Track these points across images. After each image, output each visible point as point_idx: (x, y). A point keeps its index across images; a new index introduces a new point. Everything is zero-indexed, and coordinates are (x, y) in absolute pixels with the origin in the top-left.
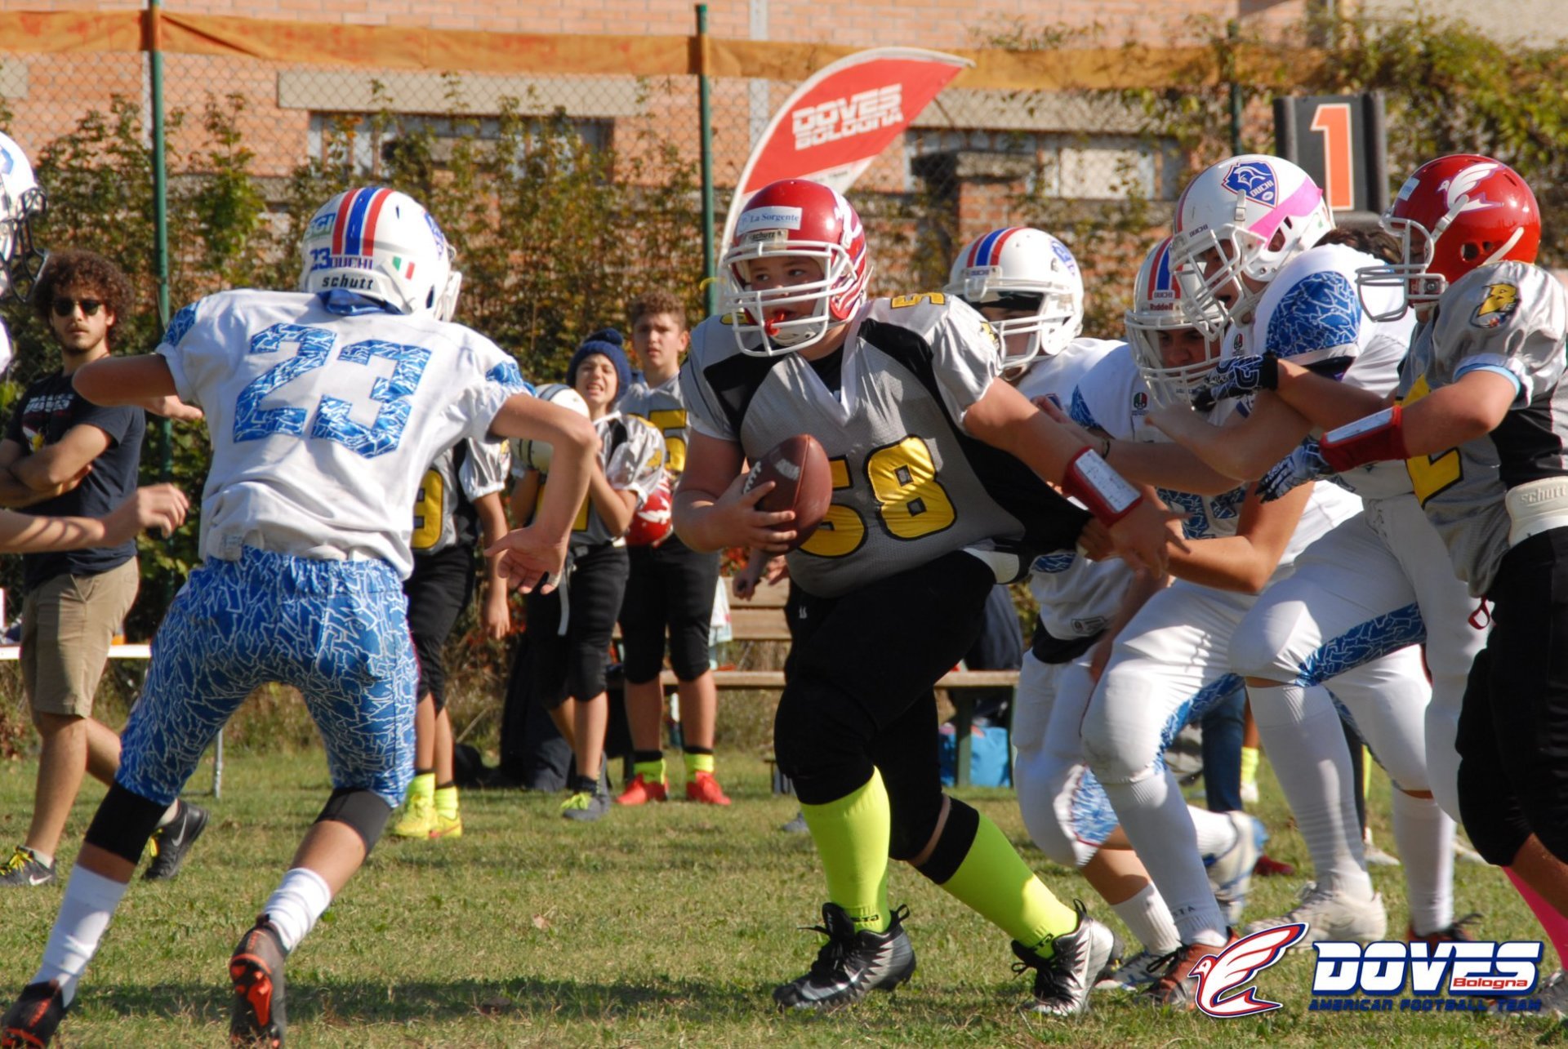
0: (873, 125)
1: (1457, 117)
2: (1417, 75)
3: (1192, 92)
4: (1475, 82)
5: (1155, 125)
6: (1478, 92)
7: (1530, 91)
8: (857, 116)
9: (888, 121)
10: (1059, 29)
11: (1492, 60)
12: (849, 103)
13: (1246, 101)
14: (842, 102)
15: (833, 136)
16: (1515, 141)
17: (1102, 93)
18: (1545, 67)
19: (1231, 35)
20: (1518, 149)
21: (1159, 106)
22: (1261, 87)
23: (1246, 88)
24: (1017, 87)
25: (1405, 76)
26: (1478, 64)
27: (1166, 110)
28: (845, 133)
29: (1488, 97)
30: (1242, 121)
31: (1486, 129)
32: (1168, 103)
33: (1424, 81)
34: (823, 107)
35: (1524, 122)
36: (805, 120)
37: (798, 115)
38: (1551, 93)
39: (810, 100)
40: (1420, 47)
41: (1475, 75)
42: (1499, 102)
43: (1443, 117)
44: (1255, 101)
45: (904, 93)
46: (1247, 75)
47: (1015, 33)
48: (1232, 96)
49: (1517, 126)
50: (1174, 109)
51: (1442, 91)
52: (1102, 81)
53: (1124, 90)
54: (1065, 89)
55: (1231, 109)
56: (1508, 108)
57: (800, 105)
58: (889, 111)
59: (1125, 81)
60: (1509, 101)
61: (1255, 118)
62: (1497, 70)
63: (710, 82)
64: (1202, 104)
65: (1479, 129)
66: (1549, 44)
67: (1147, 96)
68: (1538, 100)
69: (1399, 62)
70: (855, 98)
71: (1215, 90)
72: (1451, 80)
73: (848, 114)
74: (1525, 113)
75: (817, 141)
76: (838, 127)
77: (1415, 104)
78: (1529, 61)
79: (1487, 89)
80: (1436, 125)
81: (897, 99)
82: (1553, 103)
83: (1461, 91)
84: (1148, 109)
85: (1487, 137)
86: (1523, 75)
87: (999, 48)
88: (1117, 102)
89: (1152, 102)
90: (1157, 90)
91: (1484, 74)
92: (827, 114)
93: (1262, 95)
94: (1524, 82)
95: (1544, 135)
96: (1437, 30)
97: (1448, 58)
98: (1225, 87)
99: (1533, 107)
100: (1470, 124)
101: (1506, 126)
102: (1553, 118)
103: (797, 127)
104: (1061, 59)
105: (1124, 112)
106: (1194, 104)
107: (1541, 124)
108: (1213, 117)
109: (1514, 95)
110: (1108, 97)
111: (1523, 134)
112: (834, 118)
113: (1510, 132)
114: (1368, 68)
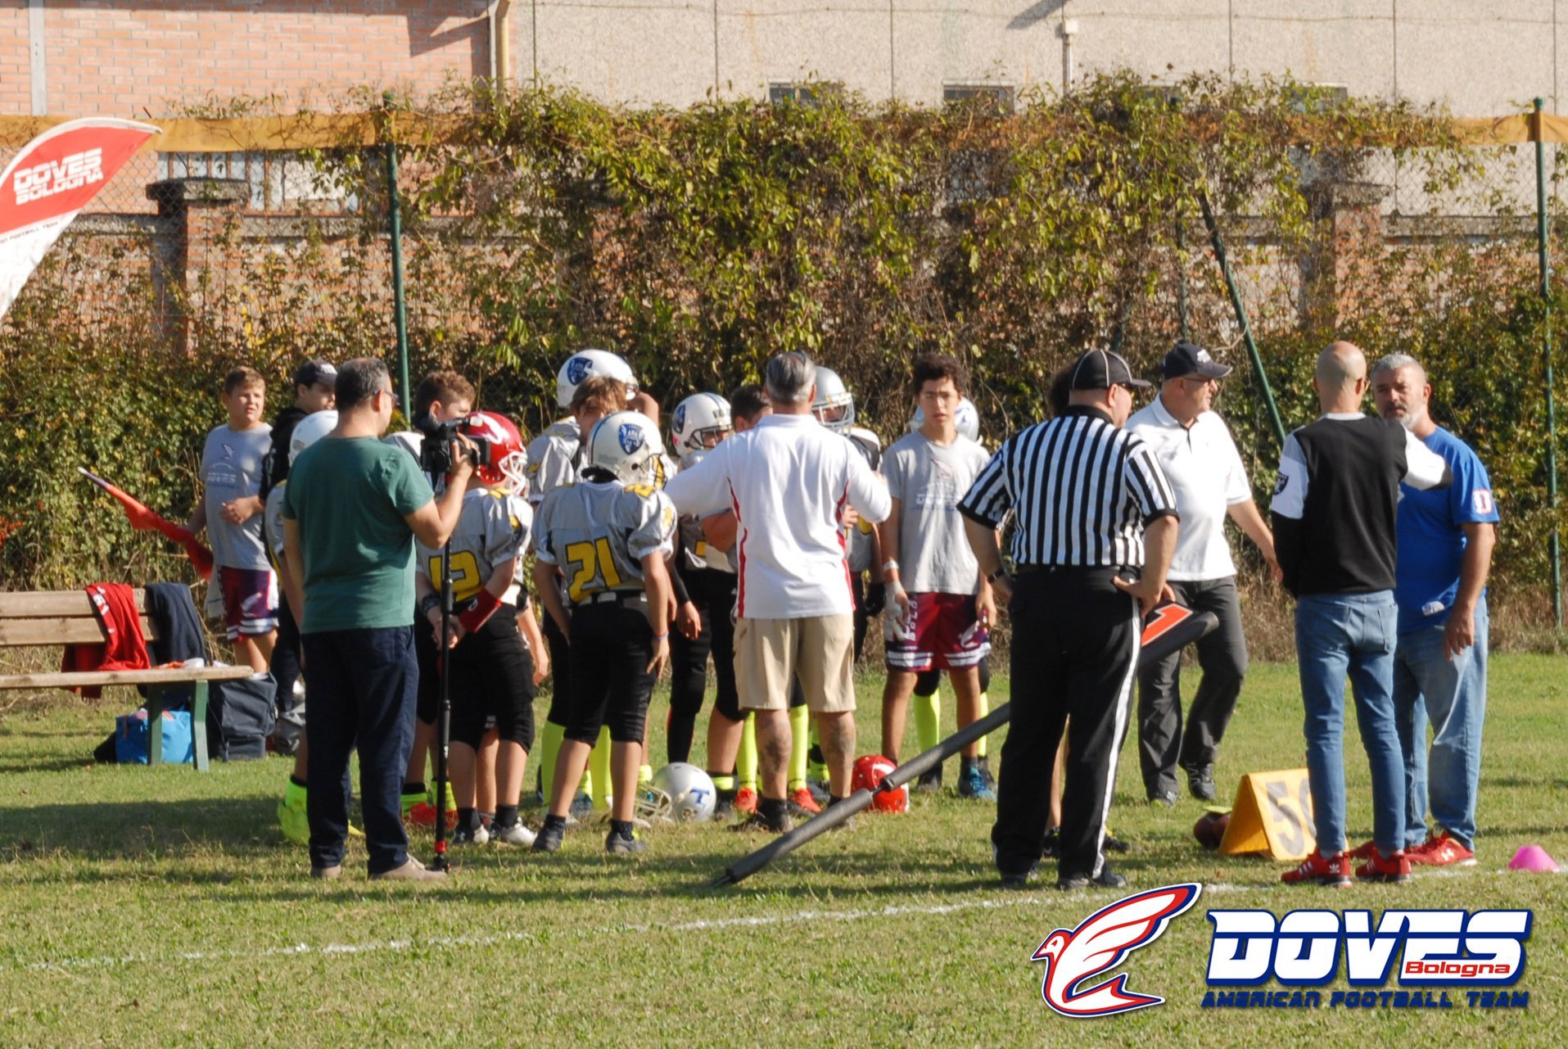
0: (79, 183)
2: (540, 135)
4: (586, 140)
6: (589, 149)
7: (632, 146)
8: (66, 175)
9: (91, 179)
10: (243, 100)
11: (601, 121)
12: (59, 165)
13: (400, 158)
14: (54, 163)
15: (46, 193)
18: (644, 127)
19: (386, 104)
22: (413, 147)
23: (400, 146)
25: (530, 135)
26: (590, 125)
28: (57, 189)
29: (598, 152)
30: (397, 174)
33: (546, 138)
34: (39, 168)
35: (627, 172)
36: (23, 180)
37: (18, 175)
38: (649, 148)
39: (29, 163)
40: (543, 111)
41: (587, 135)
42: (608, 156)
44: (408, 158)
45: (103, 155)
46: (400, 136)
47: (206, 104)
48: (388, 153)
49: (621, 176)
51: (561, 147)
52: (278, 144)
53: (298, 150)
55: (387, 166)
56: (614, 161)
57: (19, 167)
58: (92, 171)
59: (296, 144)
60: (615, 155)
61: (409, 171)
62: (605, 129)
66: (647, 107)
67: (318, 155)
68: (638, 154)
69: (524, 123)
70: (66, 160)
72: (567, 138)
73: (59, 174)
74: (629, 165)
75: (33, 197)
76: (50, 185)
77: (539, 158)
78: (631, 121)
79: (597, 145)
81: (99, 160)
82: (652, 155)
83: (576, 147)
86: (626, 132)
87: (193, 117)
89: (322, 159)
90: (325, 150)
91: (594, 133)
92: (41, 174)
93: (413, 153)
94: (627, 139)
95: (645, 182)
96: (556, 96)
97: (564, 120)
98: (382, 146)
99: (634, 160)
100: (584, 172)
102: (651, 167)
103: (18, 186)
104: (244, 126)
106: (356, 160)
107: (642, 172)
109: (620, 150)
111: (627, 181)
112: (47, 177)
113: (615, 180)
114: (500, 128)
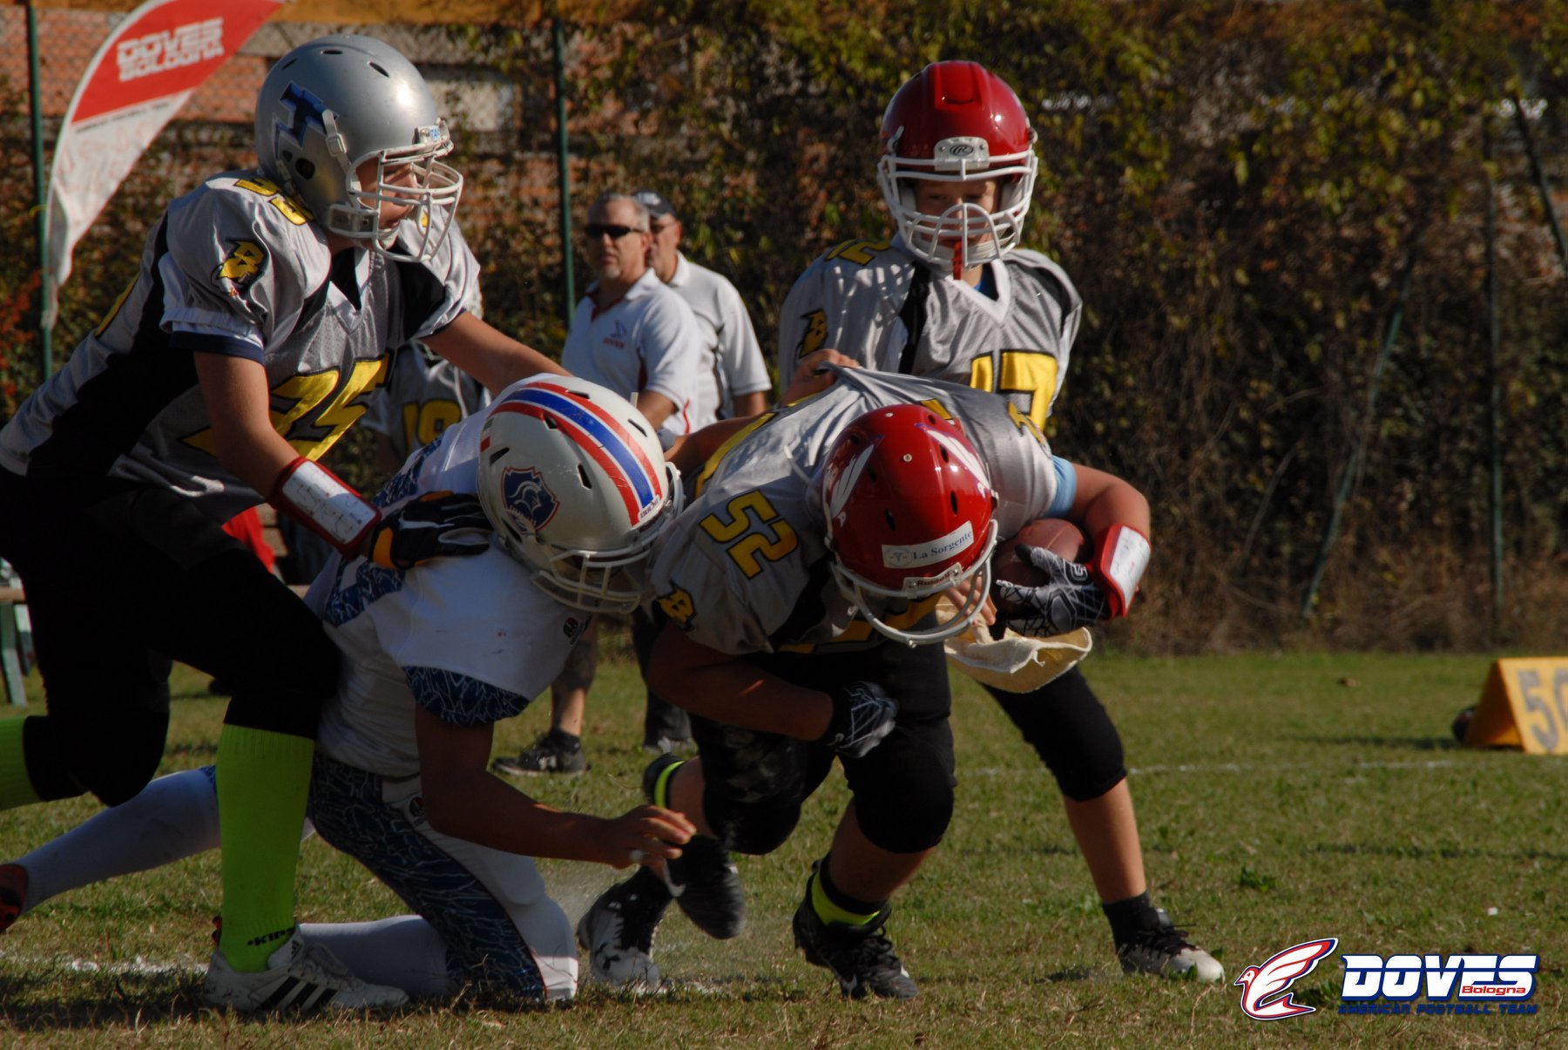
0: (194, 58)
1: (770, 52)
2: (731, 13)
3: (515, 28)
4: (786, 20)
5: (480, 58)
6: (789, 30)
7: (839, 28)
8: (179, 48)
9: (209, 54)
12: (172, 36)
13: (568, 37)
14: (165, 34)
15: (154, 68)
16: (825, 76)
17: (427, 28)
20: (829, 83)
21: (484, 41)
22: (583, 23)
23: (568, 23)
24: (343, 20)
25: (720, 13)
27: (490, 45)
28: (168, 65)
29: (799, 35)
30: (564, 54)
31: (798, 66)
32: (492, 38)
33: (739, 18)
34: (148, 39)
35: (833, 59)
36: (129, 52)
37: (123, 46)
38: (858, 31)
39: (136, 32)
41: (787, 13)
42: (810, 40)
43: (757, 53)
44: (577, 37)
45: (225, 27)
46: (568, 11)
48: (554, 31)
49: (826, 63)
50: (498, 44)
51: (756, 27)
52: (425, 16)
53: (448, 25)
54: (392, 23)
55: (553, 45)
56: (817, 45)
57: (126, 36)
58: (210, 45)
59: (447, 17)
60: (819, 38)
61: (578, 52)
62: (807, 8)
63: (37, 14)
64: (526, 40)
65: (791, 65)
67: (472, 31)
68: (846, 37)
70: (179, 31)
71: (538, 27)
72: (763, 17)
73: (170, 47)
74: (835, 50)
75: (140, 73)
76: (160, 59)
77: (730, 41)
79: (798, 26)
80: (751, 60)
81: (218, 33)
82: (861, 39)
83: (773, 28)
84: (472, 43)
85: (801, 72)
86: (833, 12)
88: (443, 37)
89: (477, 37)
90: (482, 25)
91: (794, 12)
92: (150, 47)
93: (583, 32)
94: (832, 19)
95: (853, 71)
98: (548, 23)
99: (841, 44)
100: (782, 60)
101: (816, 63)
102: (861, 54)
103: (122, 60)
105: (450, 46)
106: (517, 38)
107: (849, 59)
108: (536, 52)
109: (824, 33)
110: (433, 32)
111: (832, 70)
112: (157, 50)
113: (819, 67)
114: (684, 4)
